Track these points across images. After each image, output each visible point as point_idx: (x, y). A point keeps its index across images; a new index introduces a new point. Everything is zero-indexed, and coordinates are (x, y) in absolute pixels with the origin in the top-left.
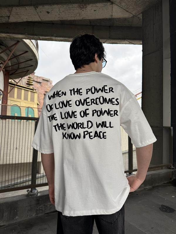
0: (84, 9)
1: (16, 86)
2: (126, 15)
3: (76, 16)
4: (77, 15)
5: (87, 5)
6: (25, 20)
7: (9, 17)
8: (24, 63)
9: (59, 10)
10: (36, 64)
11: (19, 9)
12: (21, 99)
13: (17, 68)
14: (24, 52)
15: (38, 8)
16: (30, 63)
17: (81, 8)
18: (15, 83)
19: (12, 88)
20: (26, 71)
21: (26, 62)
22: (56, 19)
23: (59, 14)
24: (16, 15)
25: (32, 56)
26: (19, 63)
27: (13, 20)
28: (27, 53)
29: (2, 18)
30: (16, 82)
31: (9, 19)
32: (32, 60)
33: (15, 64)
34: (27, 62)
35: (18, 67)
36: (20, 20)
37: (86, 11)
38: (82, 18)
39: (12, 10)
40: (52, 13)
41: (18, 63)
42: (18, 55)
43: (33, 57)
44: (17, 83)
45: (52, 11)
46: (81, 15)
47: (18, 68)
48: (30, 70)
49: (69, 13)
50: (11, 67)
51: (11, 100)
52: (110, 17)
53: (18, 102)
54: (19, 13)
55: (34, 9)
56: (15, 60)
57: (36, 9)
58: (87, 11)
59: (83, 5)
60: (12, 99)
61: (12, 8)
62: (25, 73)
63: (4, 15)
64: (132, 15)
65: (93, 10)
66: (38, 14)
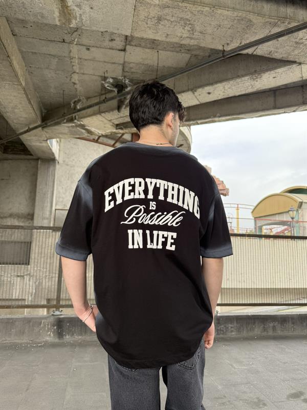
3: (247, 89)
4: (249, 87)
5: (263, 74)
9: (224, 87)
15: (196, 92)
17: (254, 79)
23: (224, 92)
25: (183, 140)
32: (183, 146)
37: (262, 80)
38: (256, 89)
40: (214, 93)
45: (214, 90)
46: (254, 87)
49: (238, 88)
55: (192, 93)
57: (194, 93)
58: (264, 80)
59: (257, 75)
65: (271, 78)
66: (196, 97)
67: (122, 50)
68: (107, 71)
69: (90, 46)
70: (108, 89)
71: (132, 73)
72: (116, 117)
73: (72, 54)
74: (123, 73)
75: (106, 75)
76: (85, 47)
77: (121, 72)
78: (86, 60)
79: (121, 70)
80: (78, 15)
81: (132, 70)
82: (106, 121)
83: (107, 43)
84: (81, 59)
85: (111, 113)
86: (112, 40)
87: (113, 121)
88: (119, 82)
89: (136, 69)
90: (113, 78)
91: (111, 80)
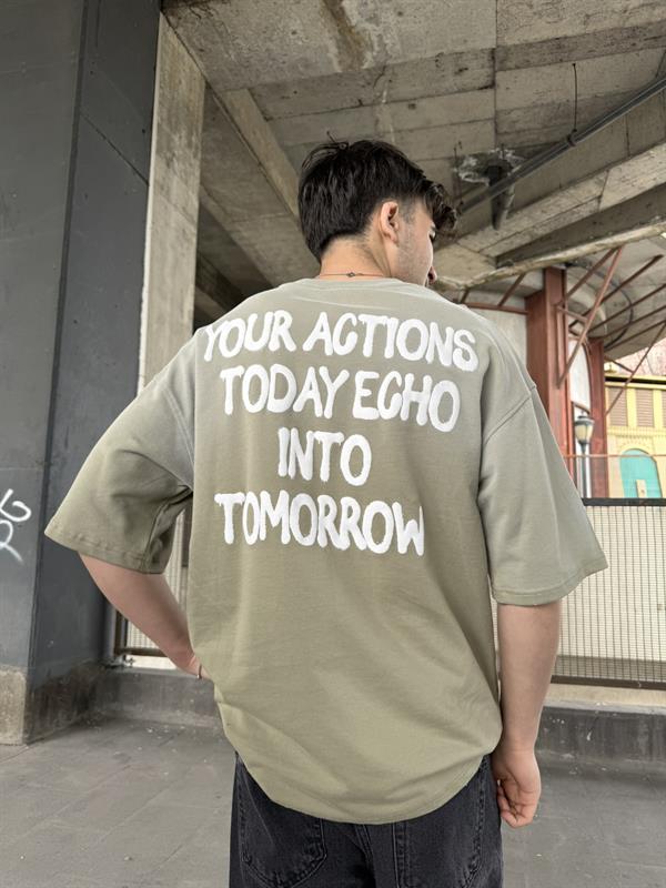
1: (630, 385)
6: (649, 185)
7: (599, 198)
8: (653, 297)
11: (630, 165)
12: (653, 426)
13: (627, 322)
14: (645, 264)
18: (627, 375)
19: (617, 391)
20: (660, 324)
24: (622, 184)
26: (632, 305)
27: (610, 200)
28: (660, 261)
29: (579, 208)
30: (629, 371)
31: (599, 202)
33: (619, 309)
35: (631, 316)
36: (632, 193)
39: (606, 178)
41: (627, 304)
42: (627, 278)
44: (633, 373)
47: (631, 323)
50: (605, 326)
51: (618, 436)
54: (628, 177)
56: (619, 297)
60: (621, 430)
61: (608, 171)
62: (656, 330)
63: (586, 198)
67: (486, 87)
68: (460, 143)
69: (415, 99)
70: (469, 183)
71: (518, 132)
72: (492, 240)
73: (381, 127)
74: (496, 139)
75: (460, 153)
76: (405, 104)
77: (491, 137)
78: (411, 131)
79: (493, 133)
80: (374, 39)
81: (519, 126)
82: (470, 255)
83: (451, 81)
84: (400, 131)
85: (480, 233)
86: (461, 70)
87: (487, 252)
88: (491, 160)
89: (526, 122)
90: (475, 156)
91: (473, 162)
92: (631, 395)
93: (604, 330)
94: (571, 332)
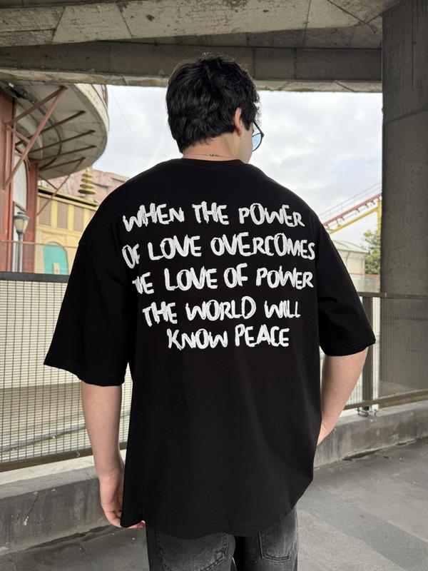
0: (239, 9)
1: (54, 198)
2: (342, 21)
3: (218, 25)
4: (221, 22)
6: (93, 37)
7: (54, 30)
8: (75, 140)
10: (102, 143)
11: (81, 11)
12: (67, 228)
13: (57, 154)
14: (75, 114)
15: (126, 7)
16: (88, 139)
17: (232, 5)
18: (53, 191)
19: (46, 201)
20: (77, 161)
21: (78, 139)
22: (170, 33)
23: (177, 22)
24: (73, 26)
25: (94, 123)
26: (61, 142)
27: (62, 37)
28: (82, 116)
29: (36, 33)
30: (55, 188)
31: (53, 35)
32: (94, 134)
33: (52, 142)
34: (81, 139)
35: (60, 150)
36: (79, 38)
37: (245, 12)
38: (231, 29)
39: (62, 14)
40: (159, 18)
41: (58, 140)
42: (60, 120)
43: (97, 124)
44: (57, 190)
45: (159, 13)
46: (230, 23)
47: (60, 153)
48: (88, 158)
49: (202, 19)
50: (42, 151)
51: (44, 232)
52: (302, 26)
53: (60, 235)
54: (78, 22)
55: (117, 9)
56: (52, 133)
57: (121, 11)
58: (247, 13)
60: (46, 228)
61: (64, 8)
62: (74, 165)
63: (43, 26)
64: (355, 21)
65: (261, 10)
66: (125, 21)
92: (54, 206)
93: (40, 155)
94: (16, 149)
